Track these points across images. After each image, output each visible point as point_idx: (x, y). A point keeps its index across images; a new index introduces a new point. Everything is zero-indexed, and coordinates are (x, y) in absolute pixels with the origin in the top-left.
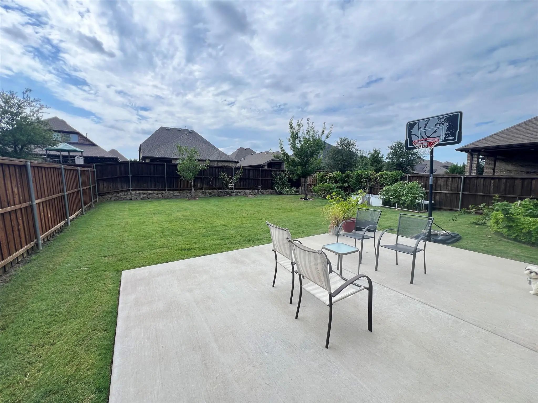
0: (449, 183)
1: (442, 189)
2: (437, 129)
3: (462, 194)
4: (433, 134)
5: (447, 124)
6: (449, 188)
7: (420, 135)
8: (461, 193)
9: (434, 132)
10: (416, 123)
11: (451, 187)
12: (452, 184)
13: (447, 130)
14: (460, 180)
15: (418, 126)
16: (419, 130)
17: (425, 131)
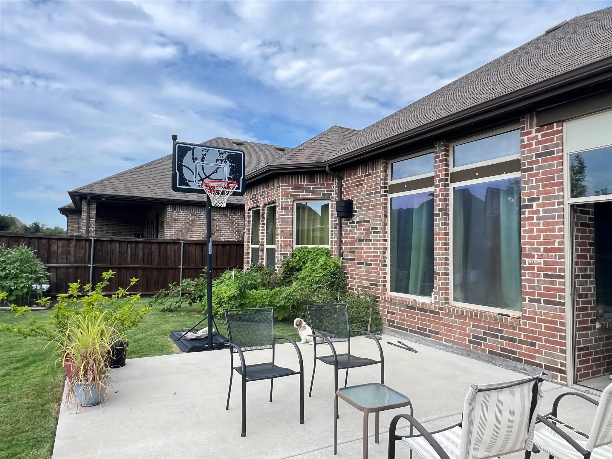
0: (72, 249)
1: (60, 260)
2: (218, 168)
3: (93, 267)
4: (213, 173)
5: (230, 164)
6: (72, 258)
7: (196, 170)
8: (91, 265)
9: (214, 172)
10: (189, 149)
11: (75, 256)
12: (75, 252)
13: (230, 174)
14: (87, 244)
15: (193, 154)
16: (194, 162)
17: (203, 166)
